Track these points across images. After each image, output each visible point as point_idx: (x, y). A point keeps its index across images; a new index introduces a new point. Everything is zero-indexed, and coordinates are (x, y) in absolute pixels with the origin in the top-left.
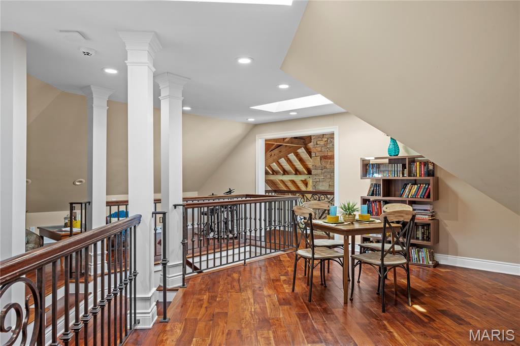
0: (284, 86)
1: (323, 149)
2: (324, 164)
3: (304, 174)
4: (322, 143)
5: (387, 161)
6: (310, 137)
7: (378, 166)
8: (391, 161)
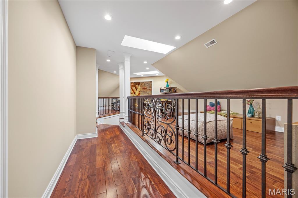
0: (148, 69)
1: (144, 86)
2: (144, 90)
3: (133, 94)
4: (143, 84)
5: (165, 88)
6: (140, 82)
7: (164, 90)
8: (167, 88)
